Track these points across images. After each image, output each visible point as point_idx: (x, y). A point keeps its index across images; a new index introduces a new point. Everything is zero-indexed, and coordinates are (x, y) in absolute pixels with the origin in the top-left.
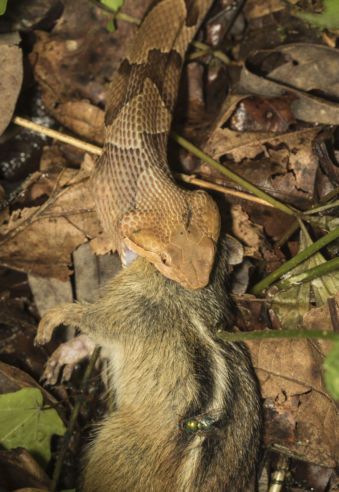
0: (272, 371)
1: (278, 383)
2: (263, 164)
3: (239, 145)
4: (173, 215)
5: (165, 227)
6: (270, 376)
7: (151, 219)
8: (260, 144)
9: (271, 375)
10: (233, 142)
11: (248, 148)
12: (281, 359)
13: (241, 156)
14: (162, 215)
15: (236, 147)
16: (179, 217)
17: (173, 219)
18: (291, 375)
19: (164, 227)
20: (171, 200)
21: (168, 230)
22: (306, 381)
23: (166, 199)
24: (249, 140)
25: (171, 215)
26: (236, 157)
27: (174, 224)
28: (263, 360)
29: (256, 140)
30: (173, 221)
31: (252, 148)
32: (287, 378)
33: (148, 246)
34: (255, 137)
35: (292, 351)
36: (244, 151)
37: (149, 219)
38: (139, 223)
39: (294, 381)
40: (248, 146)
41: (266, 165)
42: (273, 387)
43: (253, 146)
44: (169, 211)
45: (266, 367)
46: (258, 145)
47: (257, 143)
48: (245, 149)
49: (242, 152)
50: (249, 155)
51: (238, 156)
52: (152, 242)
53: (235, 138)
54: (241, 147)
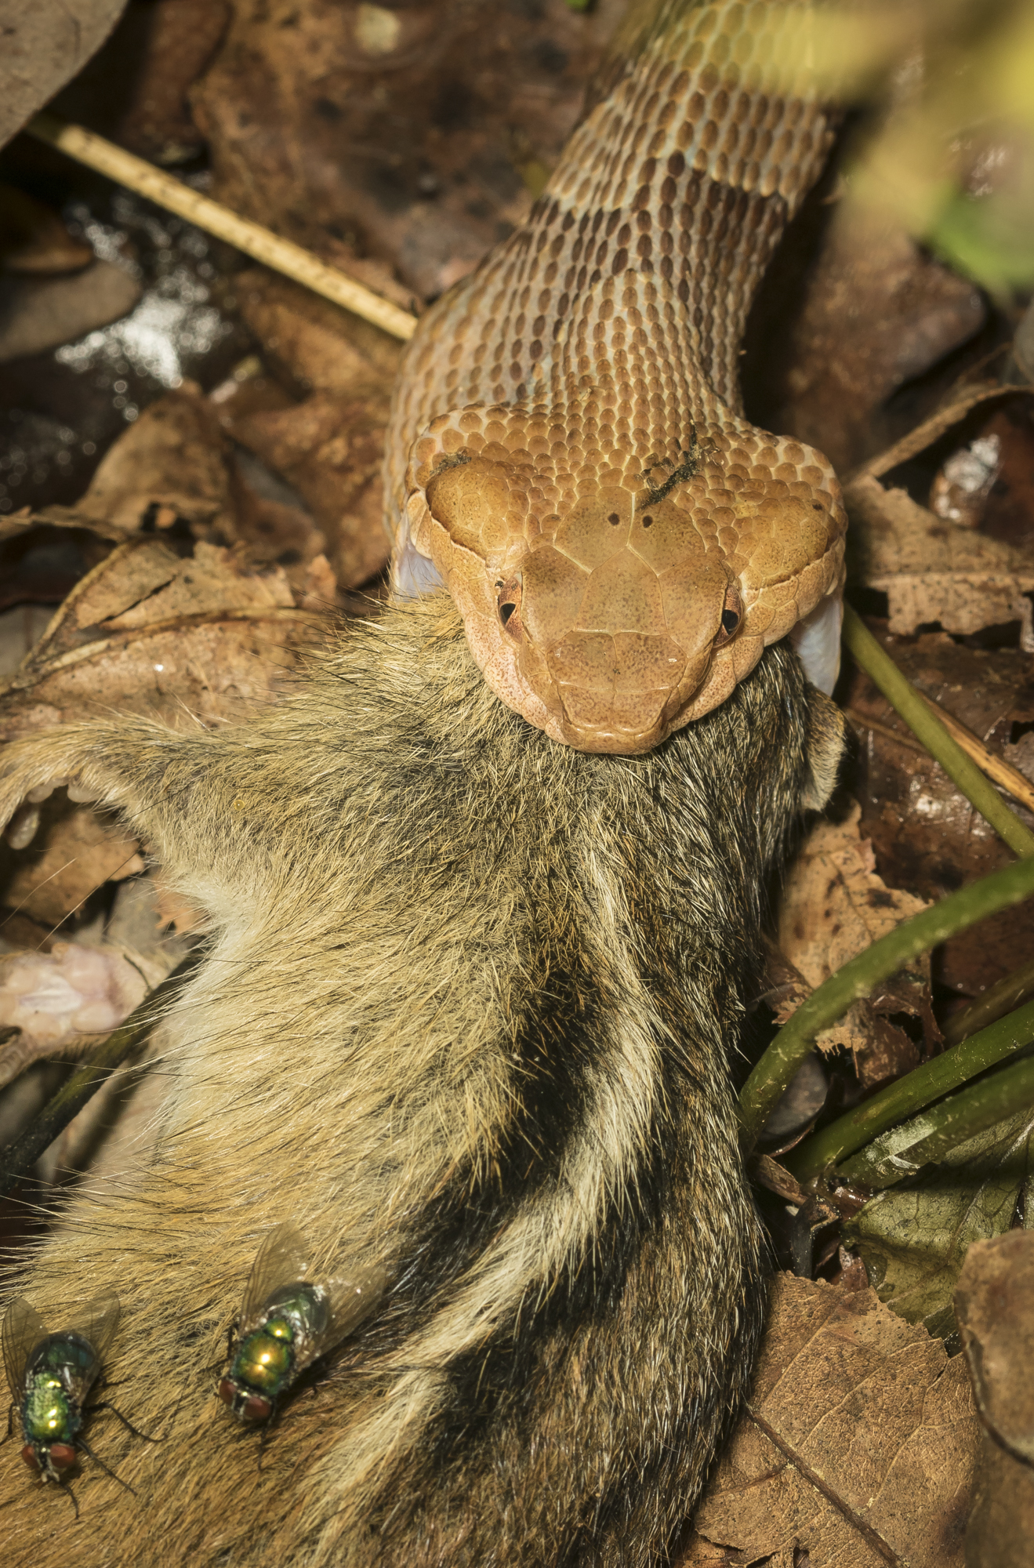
0: (802, 1452)
1: (797, 1511)
2: (996, 671)
3: (928, 569)
4: (616, 446)
5: (565, 478)
6: (783, 1467)
7: (524, 438)
8: (1014, 590)
9: (790, 1466)
10: (907, 549)
11: (962, 588)
12: (862, 1423)
13: (919, 613)
14: (573, 434)
15: (915, 573)
16: (635, 460)
17: (606, 458)
18: (863, 1502)
19: (559, 478)
20: (636, 397)
21: (569, 494)
22: (908, 1548)
23: (617, 388)
24: (975, 561)
25: (608, 444)
26: (899, 611)
27: (603, 476)
28: (790, 1398)
29: (1004, 567)
30: (605, 465)
31: (977, 595)
32: (840, 1507)
33: (469, 527)
34: (1005, 557)
35: (919, 1413)
36: (941, 594)
37: (516, 433)
38: (476, 437)
39: (862, 1528)
40: (965, 581)
41: (1003, 678)
42: (769, 1517)
43: (983, 588)
44: (606, 429)
45: (789, 1428)
46: (1005, 591)
47: (1004, 580)
48: (946, 591)
49: (932, 599)
50: (957, 619)
51: (908, 608)
52: (490, 512)
53: (922, 535)
54: (934, 577)
